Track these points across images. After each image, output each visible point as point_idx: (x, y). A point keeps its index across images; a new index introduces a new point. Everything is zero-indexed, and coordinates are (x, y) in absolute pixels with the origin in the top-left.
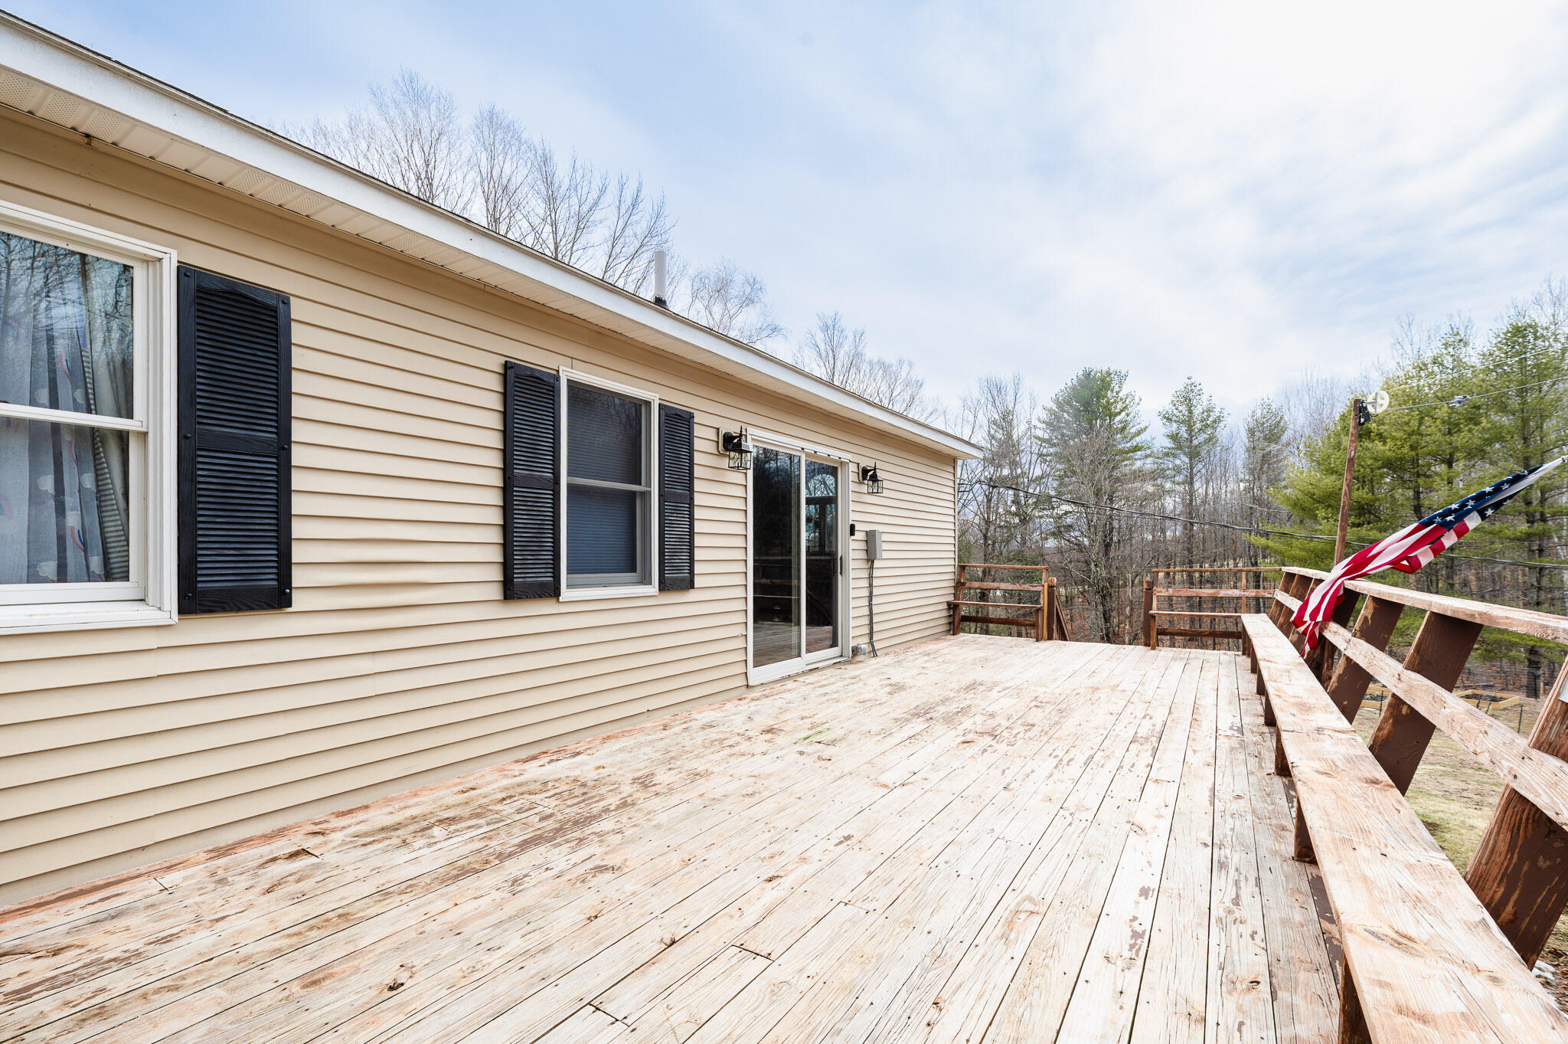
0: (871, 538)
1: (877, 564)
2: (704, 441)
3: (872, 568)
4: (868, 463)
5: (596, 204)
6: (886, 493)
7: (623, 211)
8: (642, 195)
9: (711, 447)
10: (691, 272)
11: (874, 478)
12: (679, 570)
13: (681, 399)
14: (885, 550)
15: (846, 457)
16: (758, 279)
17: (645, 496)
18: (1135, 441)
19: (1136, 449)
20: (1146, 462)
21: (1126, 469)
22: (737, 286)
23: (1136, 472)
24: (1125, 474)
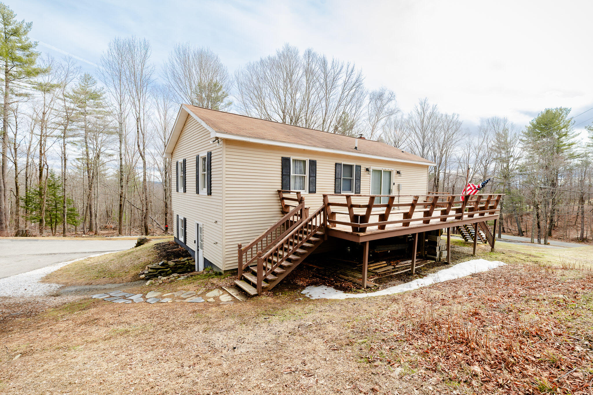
0: (399, 186)
1: (400, 191)
2: (363, 170)
3: (399, 192)
4: (398, 170)
5: (340, 71)
6: (402, 176)
7: (348, 74)
8: (355, 68)
9: (364, 171)
10: (370, 92)
11: (399, 173)
12: (358, 191)
13: (358, 164)
14: (402, 188)
15: (393, 169)
16: (394, 92)
17: (353, 179)
18: (571, 141)
19: (572, 144)
20: (576, 150)
21: (566, 154)
22: (386, 95)
23: (571, 155)
24: (565, 156)
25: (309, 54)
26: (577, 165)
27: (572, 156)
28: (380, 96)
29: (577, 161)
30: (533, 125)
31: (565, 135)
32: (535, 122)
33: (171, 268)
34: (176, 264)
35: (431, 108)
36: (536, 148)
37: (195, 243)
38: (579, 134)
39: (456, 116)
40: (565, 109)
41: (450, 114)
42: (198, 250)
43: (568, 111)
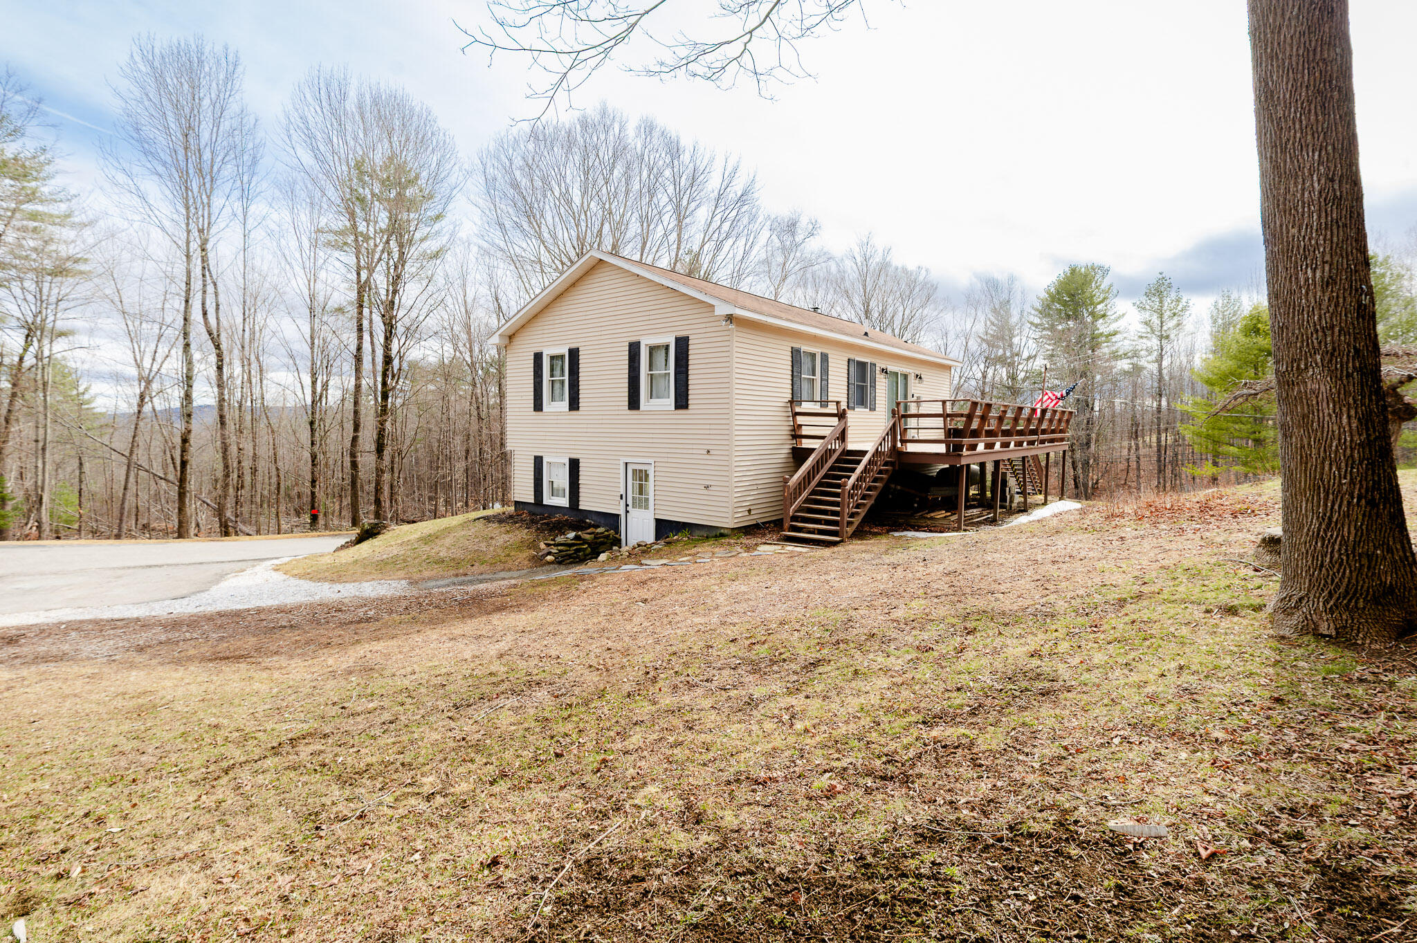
4: (916, 372)
7: (726, 176)
11: (920, 377)
17: (868, 387)
18: (1113, 327)
19: (1115, 333)
20: (1123, 344)
21: (1106, 350)
22: (803, 223)
23: (1114, 352)
24: (1105, 354)
25: (648, 128)
26: (1126, 373)
27: (1115, 356)
28: (792, 227)
29: (1124, 365)
30: (1048, 292)
31: (1104, 316)
32: (1053, 290)
33: (589, 545)
34: (595, 538)
35: (881, 254)
36: (1058, 338)
37: (621, 498)
38: (1123, 315)
39: (923, 272)
40: (1100, 268)
41: (911, 267)
42: (627, 512)
43: (1106, 271)
